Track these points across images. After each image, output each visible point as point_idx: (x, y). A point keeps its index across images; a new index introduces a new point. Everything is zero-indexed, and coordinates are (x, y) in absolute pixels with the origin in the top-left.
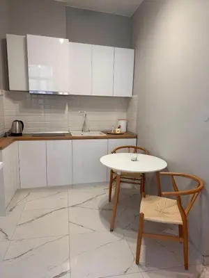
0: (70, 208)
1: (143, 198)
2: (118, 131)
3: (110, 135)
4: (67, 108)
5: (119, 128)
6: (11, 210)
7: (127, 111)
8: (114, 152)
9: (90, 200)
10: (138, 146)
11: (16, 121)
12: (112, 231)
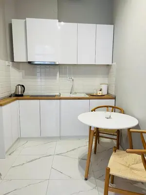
0: (55, 156)
1: (114, 153)
2: (99, 93)
3: (93, 97)
4: (58, 75)
5: (100, 90)
6: (10, 155)
7: (108, 77)
8: (94, 110)
9: (73, 150)
10: (116, 106)
11: (19, 85)
12: (86, 179)
